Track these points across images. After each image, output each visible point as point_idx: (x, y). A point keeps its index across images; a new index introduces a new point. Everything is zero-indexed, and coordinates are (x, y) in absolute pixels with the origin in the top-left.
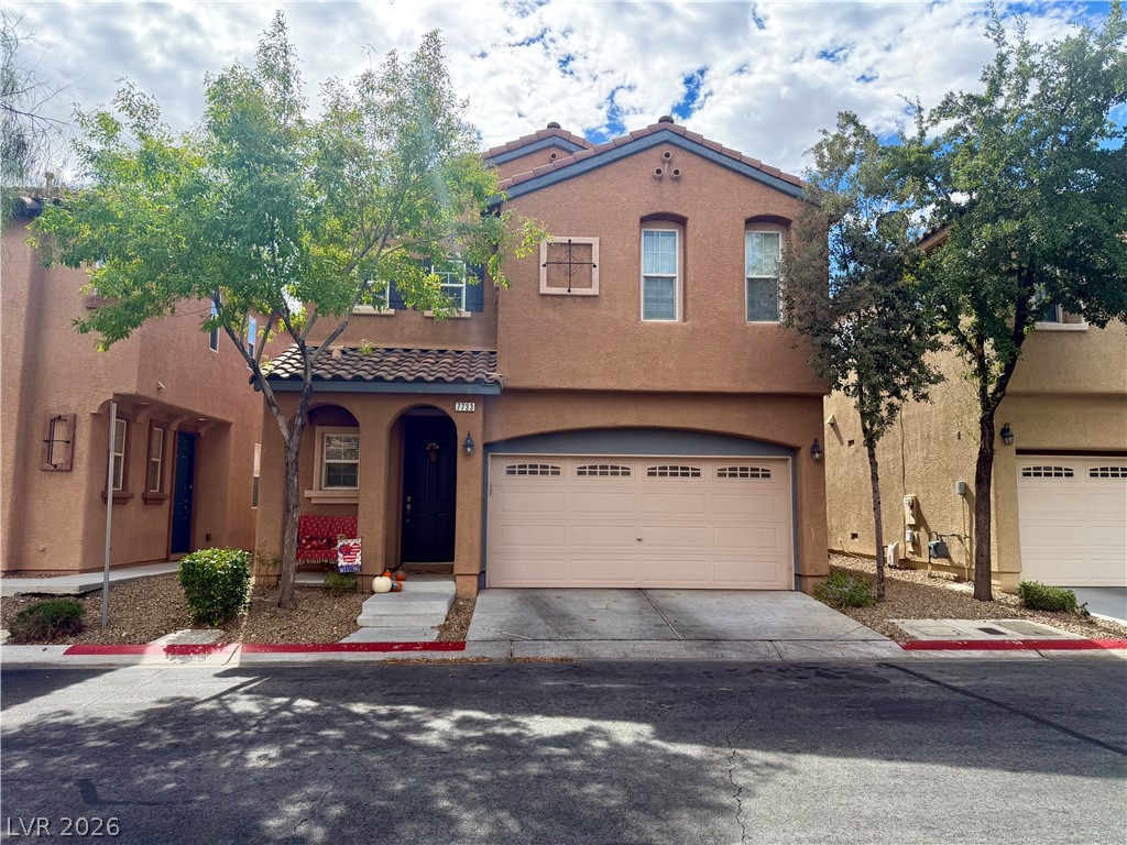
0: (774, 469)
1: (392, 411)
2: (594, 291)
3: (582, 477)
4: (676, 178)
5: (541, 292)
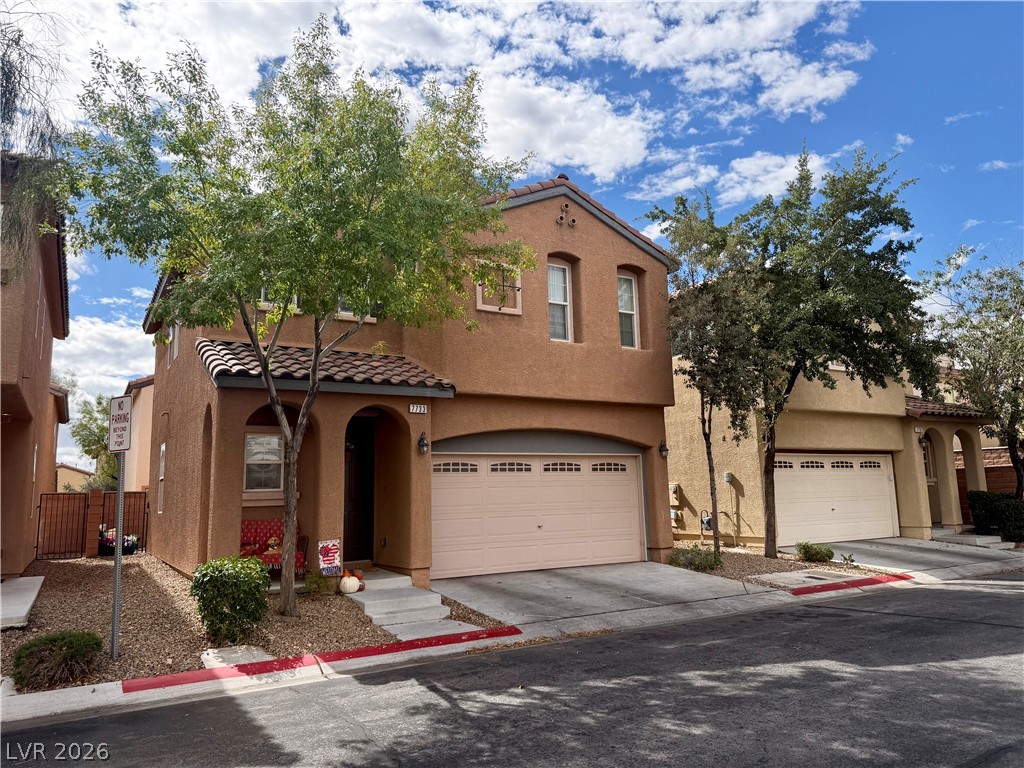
0: (629, 464)
2: (518, 311)
3: (493, 473)
4: (572, 225)
5: (478, 308)
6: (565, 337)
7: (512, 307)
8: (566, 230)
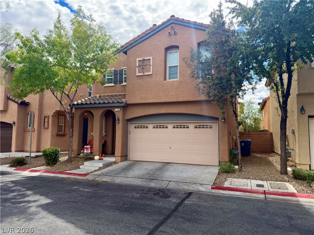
0: (213, 125)
1: (101, 111)
2: (151, 73)
3: (154, 129)
4: (175, 34)
5: (137, 75)
6: (177, 78)
7: (149, 72)
8: (173, 37)
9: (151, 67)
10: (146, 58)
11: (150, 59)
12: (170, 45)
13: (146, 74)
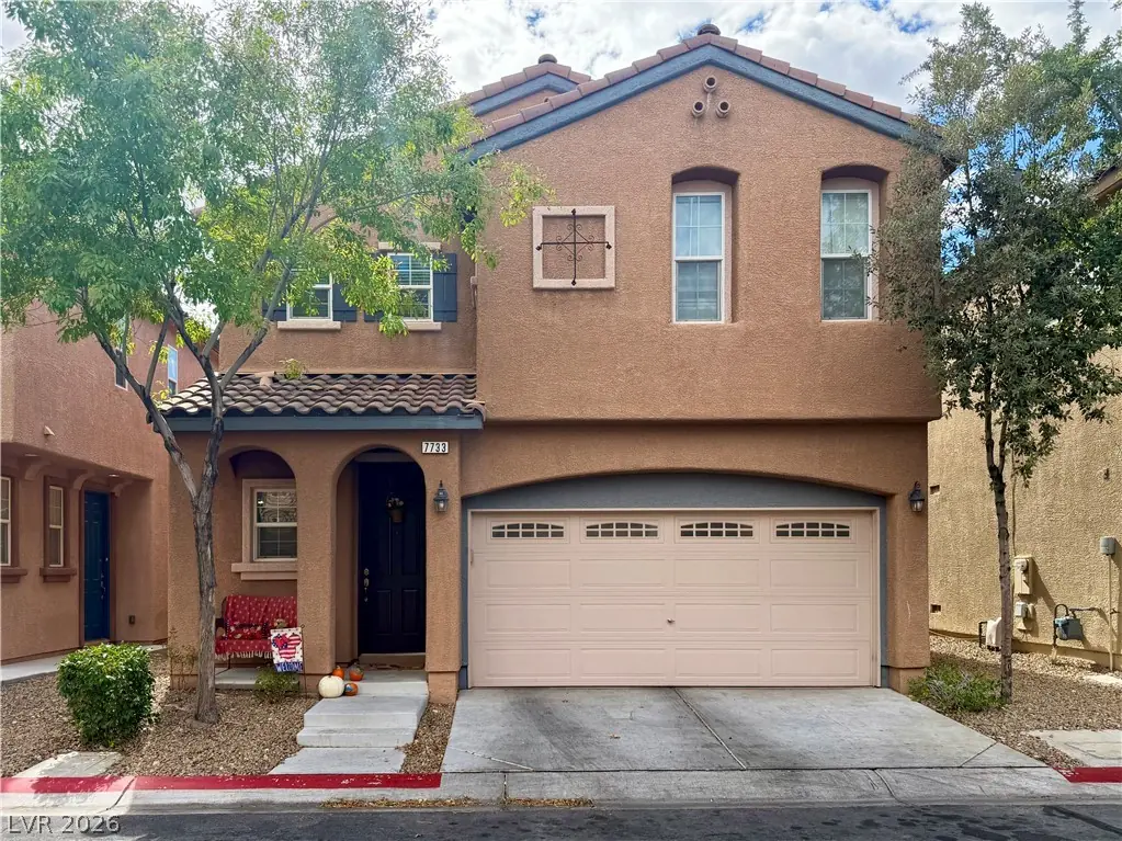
0: (855, 525)
1: (337, 455)
2: (608, 282)
3: (592, 539)
4: (724, 115)
5: (535, 286)
6: (716, 316)
7: (598, 277)
8: (711, 128)
9: (610, 255)
10: (581, 211)
11: (603, 217)
12: (699, 163)
13: (582, 283)
